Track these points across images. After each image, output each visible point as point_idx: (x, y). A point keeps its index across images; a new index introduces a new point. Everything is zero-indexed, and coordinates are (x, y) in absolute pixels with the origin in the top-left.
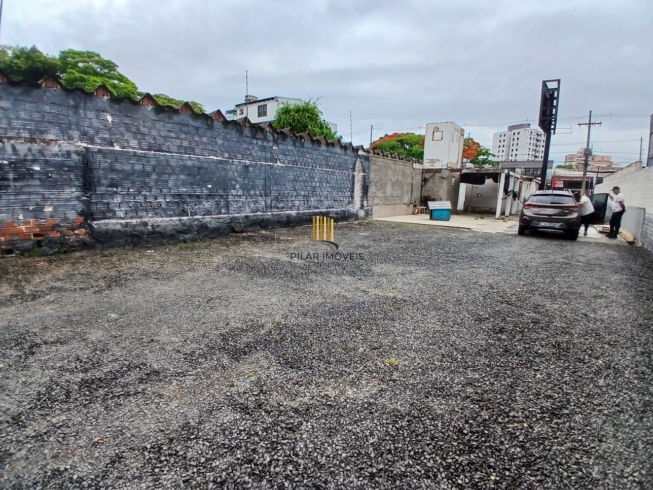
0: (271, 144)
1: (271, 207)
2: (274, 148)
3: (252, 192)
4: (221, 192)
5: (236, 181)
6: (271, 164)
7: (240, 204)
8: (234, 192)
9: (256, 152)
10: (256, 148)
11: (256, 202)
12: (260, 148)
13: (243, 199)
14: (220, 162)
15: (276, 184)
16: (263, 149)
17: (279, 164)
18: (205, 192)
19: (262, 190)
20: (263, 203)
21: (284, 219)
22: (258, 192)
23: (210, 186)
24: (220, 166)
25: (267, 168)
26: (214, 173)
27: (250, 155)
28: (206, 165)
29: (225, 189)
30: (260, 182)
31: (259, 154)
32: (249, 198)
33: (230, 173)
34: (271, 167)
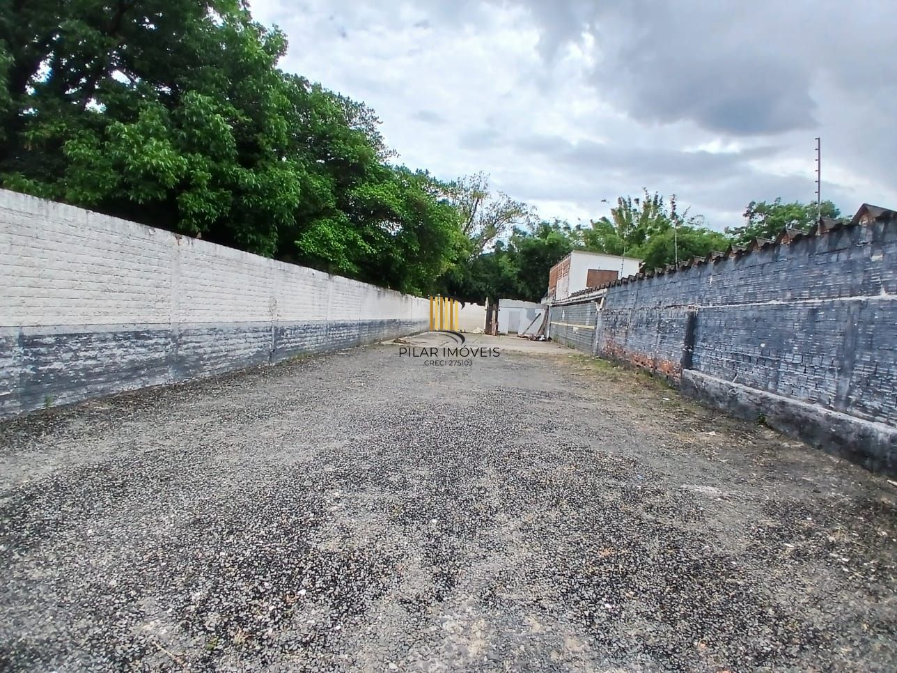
0: (866, 252)
1: (848, 402)
2: (874, 258)
3: (816, 361)
4: (773, 357)
5: (795, 338)
6: (863, 298)
7: (794, 381)
8: (789, 357)
9: (836, 278)
10: (836, 270)
11: (818, 383)
12: (842, 269)
13: (799, 372)
14: (780, 308)
15: (870, 347)
16: (850, 267)
17: (884, 295)
18: (758, 354)
19: (837, 358)
20: (833, 389)
21: (852, 438)
22: (826, 363)
23: (763, 345)
24: (779, 314)
25: (852, 308)
26: (769, 326)
27: (823, 287)
28: (764, 315)
29: (779, 352)
30: (833, 341)
31: (841, 280)
32: (809, 371)
33: (790, 324)
34: (862, 306)
